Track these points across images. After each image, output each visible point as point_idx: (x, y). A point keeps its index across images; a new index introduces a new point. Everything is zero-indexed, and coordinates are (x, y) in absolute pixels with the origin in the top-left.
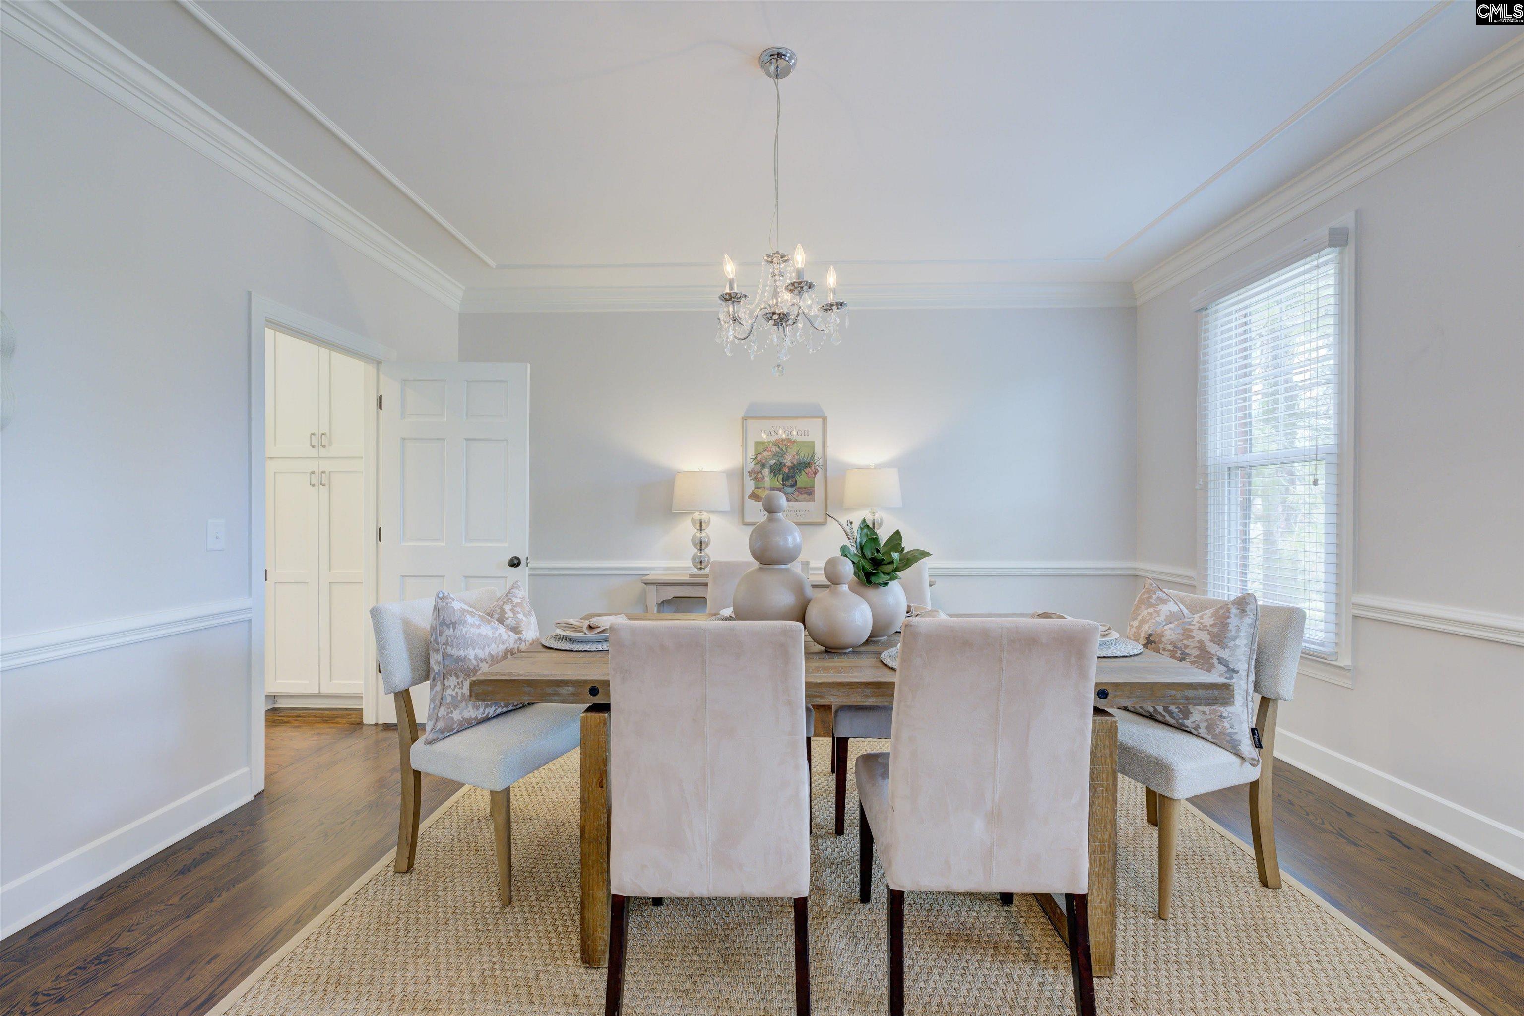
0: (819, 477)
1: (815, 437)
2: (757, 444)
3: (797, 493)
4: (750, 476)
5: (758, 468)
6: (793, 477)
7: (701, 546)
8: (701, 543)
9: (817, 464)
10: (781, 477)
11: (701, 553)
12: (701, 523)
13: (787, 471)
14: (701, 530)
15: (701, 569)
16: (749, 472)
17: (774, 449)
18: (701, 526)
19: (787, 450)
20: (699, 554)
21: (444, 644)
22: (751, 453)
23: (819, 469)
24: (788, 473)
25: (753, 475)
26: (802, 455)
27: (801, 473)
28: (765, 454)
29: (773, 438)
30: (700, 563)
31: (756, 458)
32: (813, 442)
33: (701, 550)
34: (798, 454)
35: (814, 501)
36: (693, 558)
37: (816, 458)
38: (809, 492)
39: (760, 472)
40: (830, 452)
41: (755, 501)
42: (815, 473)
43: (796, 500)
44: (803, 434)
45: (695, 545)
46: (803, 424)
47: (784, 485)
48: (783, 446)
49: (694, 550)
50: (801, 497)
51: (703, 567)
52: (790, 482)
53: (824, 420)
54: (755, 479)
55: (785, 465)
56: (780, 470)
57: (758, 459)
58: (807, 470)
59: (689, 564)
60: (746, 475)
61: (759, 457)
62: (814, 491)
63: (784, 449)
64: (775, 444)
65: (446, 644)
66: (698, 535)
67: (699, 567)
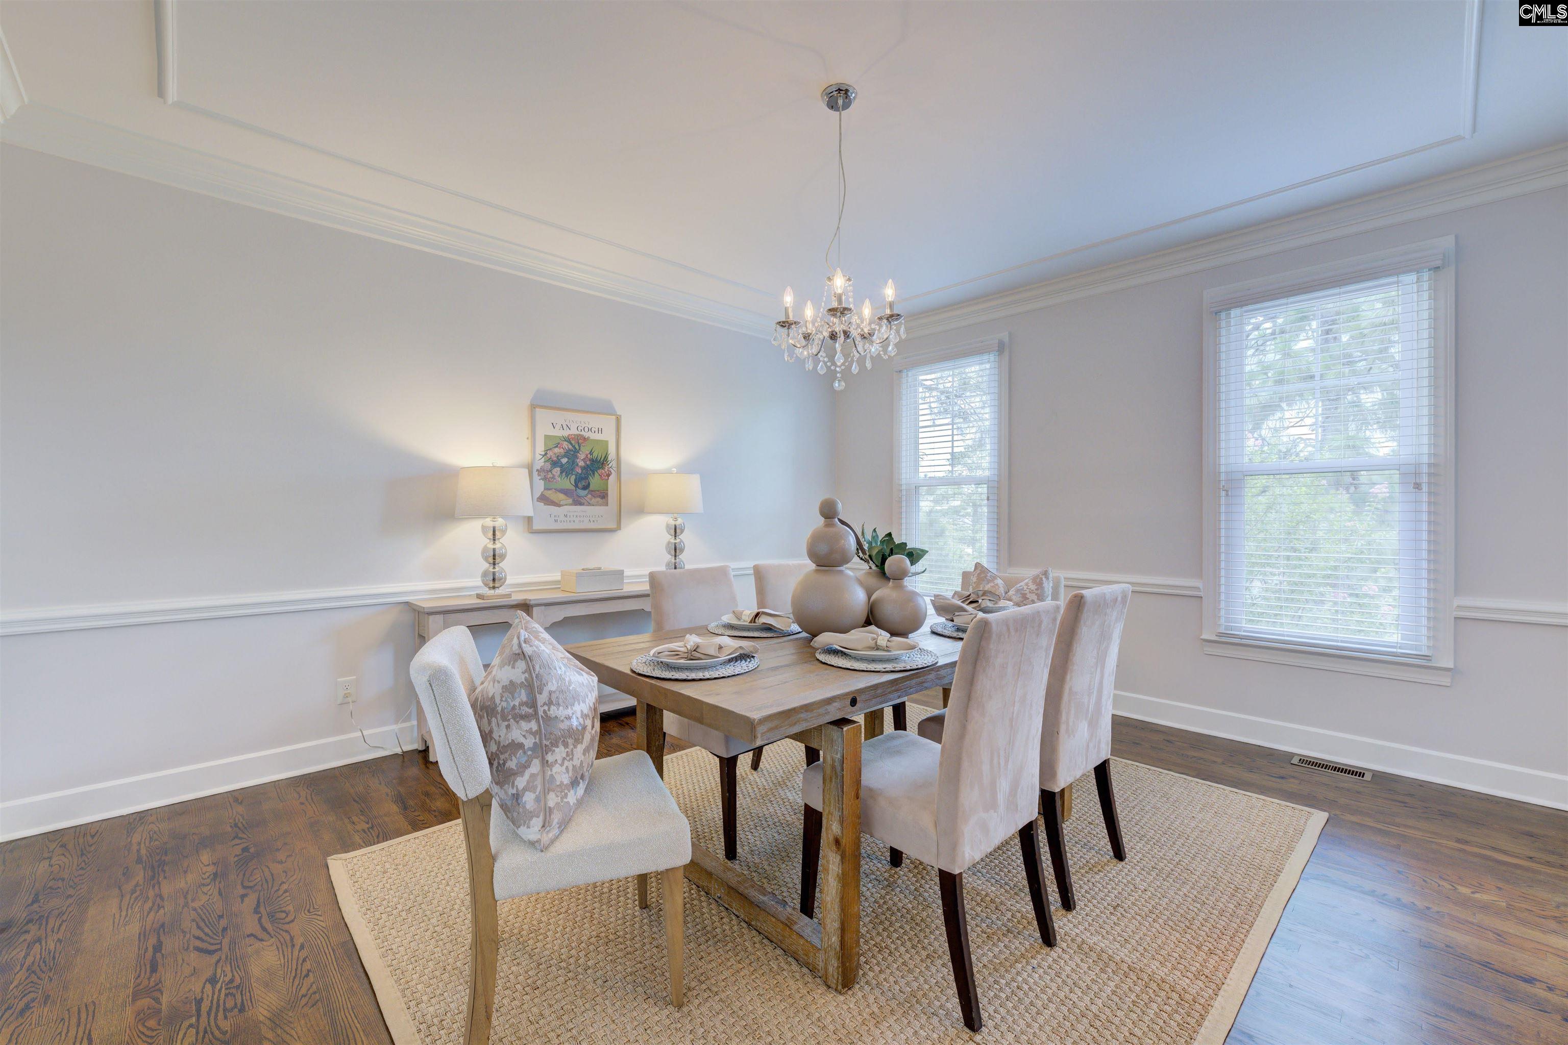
0: (612, 479)
1: (608, 436)
2: (547, 437)
3: (589, 496)
4: (539, 475)
5: (548, 466)
6: (586, 478)
7: (494, 559)
8: (494, 556)
9: (610, 466)
10: (573, 477)
11: (494, 568)
12: (494, 531)
13: (580, 471)
14: (494, 540)
15: (494, 588)
16: (537, 470)
17: (566, 445)
18: (494, 534)
19: (579, 447)
20: (491, 570)
21: (545, 704)
22: (540, 448)
23: (612, 471)
24: (581, 474)
25: (543, 474)
26: (595, 454)
27: (594, 474)
28: (557, 450)
29: (566, 433)
30: (494, 580)
31: (546, 454)
32: (607, 442)
33: (494, 564)
34: (591, 453)
35: (607, 504)
36: (485, 574)
37: (609, 459)
38: (603, 495)
39: (550, 471)
40: (624, 454)
41: (545, 504)
42: (609, 475)
43: (589, 504)
44: (597, 432)
45: (486, 559)
46: (594, 421)
47: (576, 486)
48: (575, 443)
49: (485, 566)
50: (594, 501)
51: (496, 585)
52: (583, 483)
53: (618, 420)
54: (545, 479)
55: (577, 465)
56: (572, 470)
57: (548, 456)
58: (600, 471)
59: (478, 582)
60: (535, 474)
61: (550, 453)
62: (607, 494)
63: (577, 447)
64: (568, 440)
65: (550, 703)
66: (491, 546)
67: (491, 585)
